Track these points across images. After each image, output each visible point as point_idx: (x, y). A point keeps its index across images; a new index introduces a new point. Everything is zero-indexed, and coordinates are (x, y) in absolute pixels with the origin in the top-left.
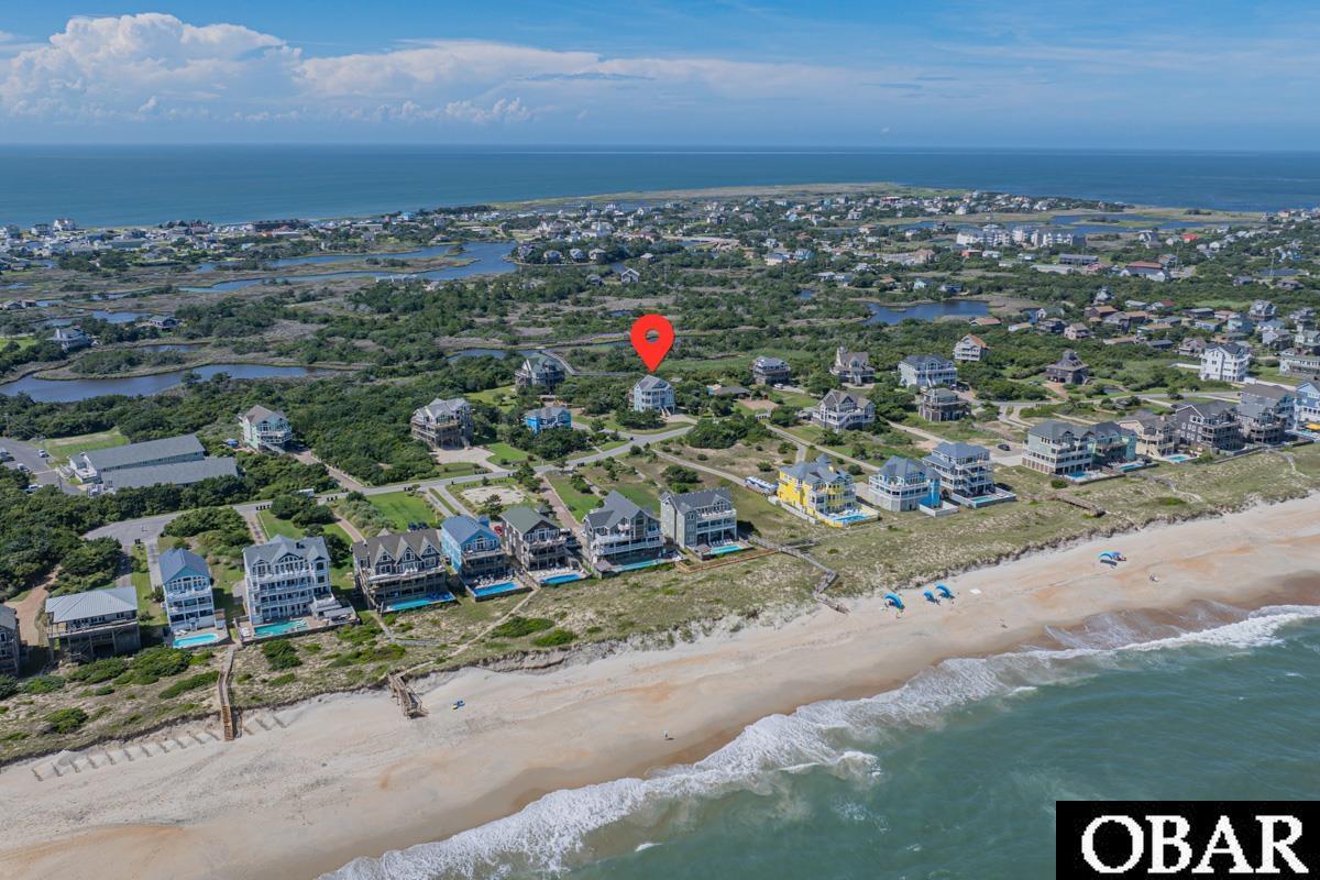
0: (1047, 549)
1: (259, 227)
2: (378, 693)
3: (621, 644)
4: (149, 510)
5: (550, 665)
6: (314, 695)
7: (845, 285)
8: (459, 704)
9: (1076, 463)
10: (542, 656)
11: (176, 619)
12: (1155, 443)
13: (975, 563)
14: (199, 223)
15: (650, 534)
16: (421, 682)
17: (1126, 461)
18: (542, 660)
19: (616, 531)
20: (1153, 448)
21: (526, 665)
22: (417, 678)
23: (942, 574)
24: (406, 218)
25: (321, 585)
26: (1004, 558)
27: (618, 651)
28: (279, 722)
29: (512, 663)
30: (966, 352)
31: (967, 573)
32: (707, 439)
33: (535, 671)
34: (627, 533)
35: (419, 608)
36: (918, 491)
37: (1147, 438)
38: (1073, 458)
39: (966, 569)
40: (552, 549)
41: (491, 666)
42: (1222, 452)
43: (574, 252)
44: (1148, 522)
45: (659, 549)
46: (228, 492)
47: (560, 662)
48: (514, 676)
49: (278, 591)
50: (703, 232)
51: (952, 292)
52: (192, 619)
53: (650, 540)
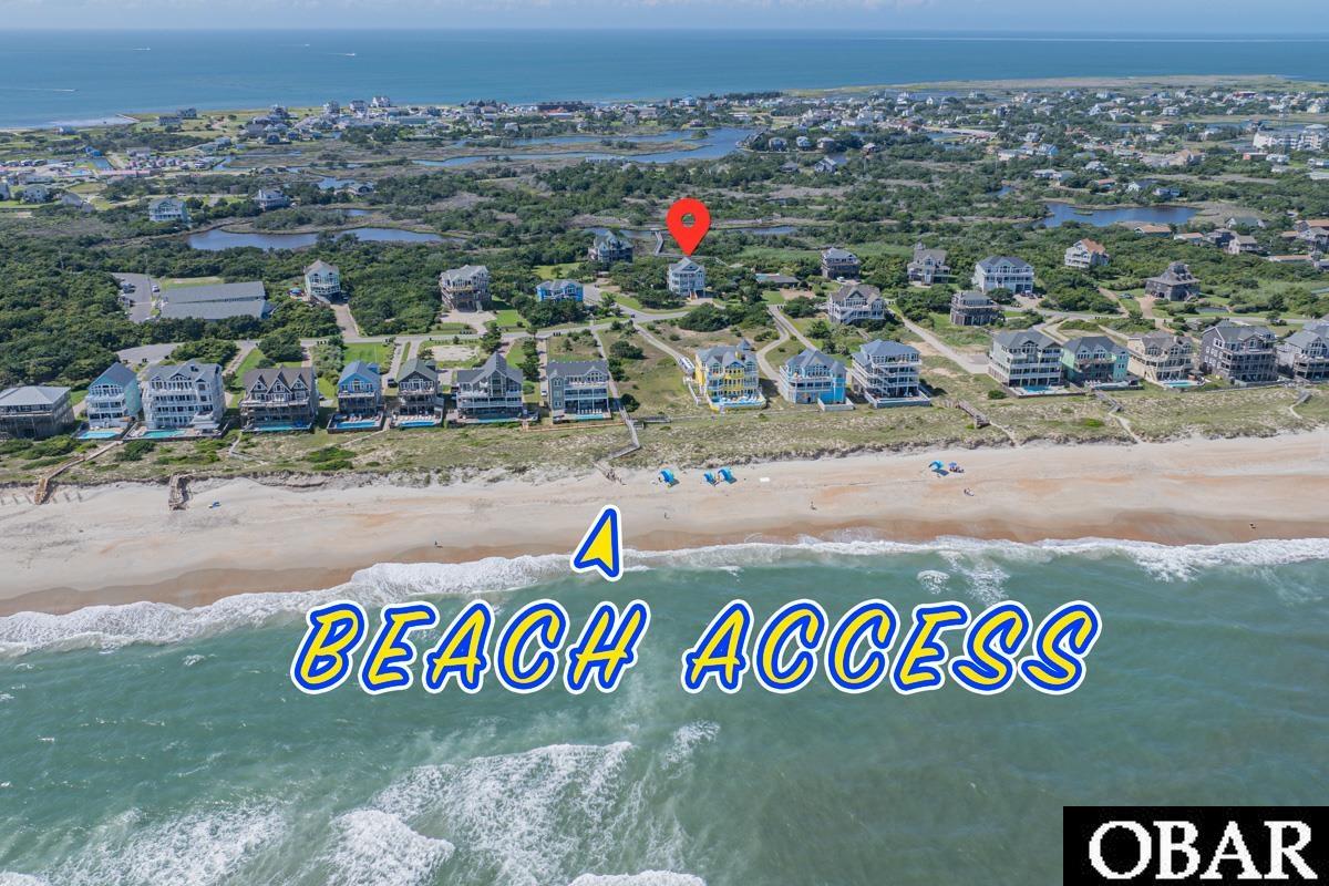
0: (885, 450)
1: (542, 108)
2: (163, 487)
3: (382, 477)
4: (177, 338)
5: (308, 486)
6: (115, 481)
7: (1058, 184)
8: (216, 504)
9: (1037, 376)
10: (305, 477)
11: (94, 417)
12: (1154, 364)
13: (788, 454)
14: (494, 104)
15: (509, 394)
16: (200, 483)
17: (1111, 381)
18: (303, 480)
19: (476, 387)
20: (1153, 370)
21: (288, 482)
22: (197, 480)
23: (743, 460)
24: (687, 103)
25: (205, 403)
26: (827, 454)
27: (375, 483)
28: (80, 498)
29: (277, 480)
30: (1077, 259)
31: (774, 463)
32: (693, 321)
33: (295, 489)
34: (486, 390)
35: (275, 432)
36: (818, 385)
37: (1145, 358)
38: (1034, 370)
39: (774, 459)
40: (421, 398)
41: (259, 479)
42: (1237, 382)
43: (801, 140)
44: (1029, 439)
45: (520, 409)
46: (243, 329)
47: (320, 485)
48: (276, 490)
49: (169, 404)
50: (976, 123)
51: (1167, 197)
52: (107, 419)
53: (509, 400)
